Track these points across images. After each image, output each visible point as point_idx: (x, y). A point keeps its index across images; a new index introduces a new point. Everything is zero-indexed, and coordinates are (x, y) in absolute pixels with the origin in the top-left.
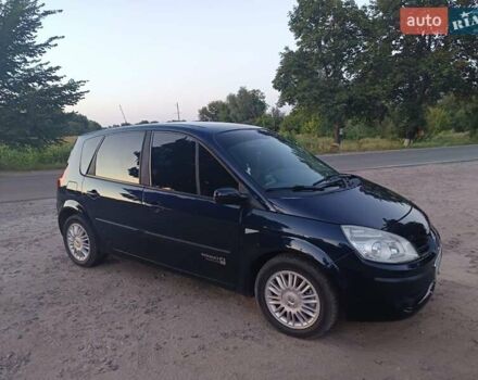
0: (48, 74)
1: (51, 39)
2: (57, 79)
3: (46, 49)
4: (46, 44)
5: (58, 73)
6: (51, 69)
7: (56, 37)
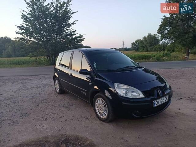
0: (72, 33)
1: (74, 22)
2: (75, 34)
3: (72, 25)
4: (73, 23)
5: (75, 33)
6: (73, 32)
7: (76, 21)
